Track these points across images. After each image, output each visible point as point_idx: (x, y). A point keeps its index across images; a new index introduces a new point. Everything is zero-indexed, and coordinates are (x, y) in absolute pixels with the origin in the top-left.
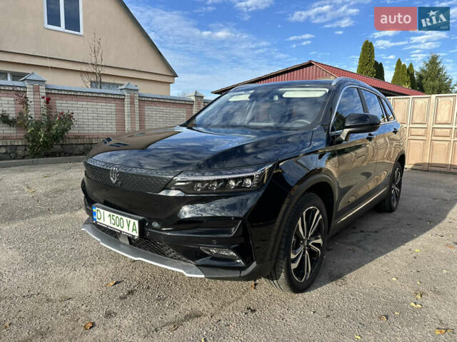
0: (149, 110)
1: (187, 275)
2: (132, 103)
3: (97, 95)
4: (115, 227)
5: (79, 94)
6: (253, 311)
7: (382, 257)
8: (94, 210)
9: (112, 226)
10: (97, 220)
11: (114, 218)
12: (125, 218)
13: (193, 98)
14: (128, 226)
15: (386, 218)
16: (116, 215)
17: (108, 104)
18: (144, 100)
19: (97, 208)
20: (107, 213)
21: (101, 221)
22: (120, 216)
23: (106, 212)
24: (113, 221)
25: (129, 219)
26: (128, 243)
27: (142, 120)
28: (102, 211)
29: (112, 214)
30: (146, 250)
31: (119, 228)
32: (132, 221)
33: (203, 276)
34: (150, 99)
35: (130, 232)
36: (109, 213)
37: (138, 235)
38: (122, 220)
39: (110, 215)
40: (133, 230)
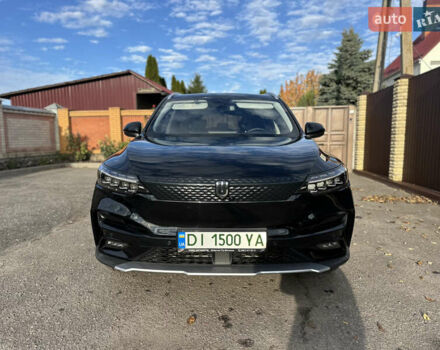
4: (226, 246)
8: (181, 236)
9: (219, 247)
10: (187, 247)
11: (224, 237)
12: (243, 234)
14: (249, 241)
16: (226, 234)
19: (187, 233)
20: (209, 235)
21: (198, 246)
22: (234, 234)
23: (205, 234)
24: (220, 242)
25: (249, 234)
26: (228, 263)
28: (198, 234)
29: (218, 234)
31: (233, 247)
32: (256, 234)
35: (253, 246)
36: (214, 233)
37: (265, 246)
38: (237, 237)
39: (215, 236)
40: (257, 242)
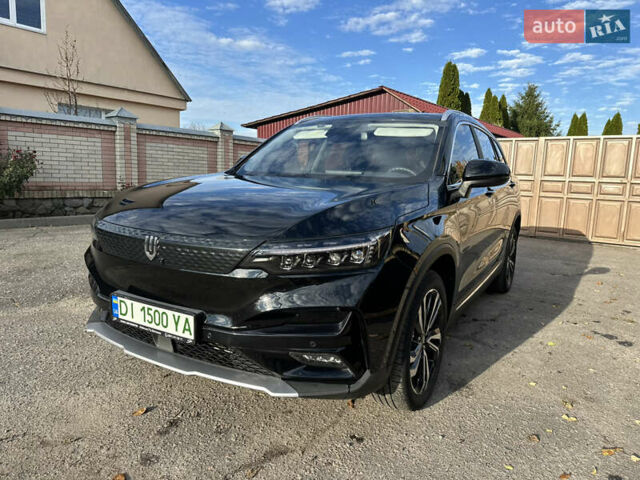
0: (152, 149)
1: (272, 394)
2: (127, 138)
3: (72, 125)
4: (153, 326)
5: (44, 122)
6: (360, 440)
7: (509, 355)
8: (114, 301)
9: (147, 324)
10: (120, 317)
11: (151, 312)
12: (170, 313)
13: (218, 133)
14: (177, 324)
15: (501, 301)
16: (154, 308)
17: (90, 139)
18: (145, 134)
19: (119, 298)
20: (138, 306)
21: (128, 317)
22: (161, 310)
23: (136, 304)
24: (148, 318)
25: (177, 314)
26: (170, 349)
27: (141, 164)
28: (129, 302)
29: (146, 306)
30: (200, 359)
31: (160, 328)
32: (183, 317)
33: (296, 395)
34: (154, 133)
35: (180, 333)
36: (141, 305)
37: (192, 337)
38: (164, 316)
39: (144, 308)
40: (185, 329)
